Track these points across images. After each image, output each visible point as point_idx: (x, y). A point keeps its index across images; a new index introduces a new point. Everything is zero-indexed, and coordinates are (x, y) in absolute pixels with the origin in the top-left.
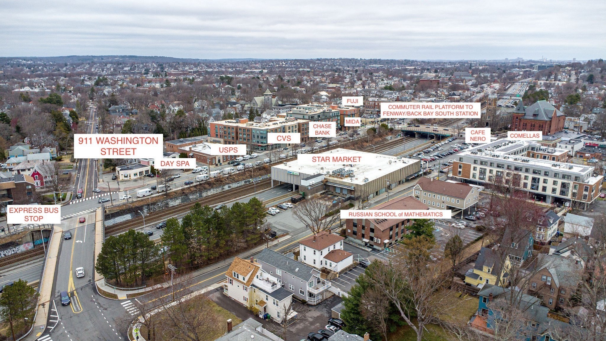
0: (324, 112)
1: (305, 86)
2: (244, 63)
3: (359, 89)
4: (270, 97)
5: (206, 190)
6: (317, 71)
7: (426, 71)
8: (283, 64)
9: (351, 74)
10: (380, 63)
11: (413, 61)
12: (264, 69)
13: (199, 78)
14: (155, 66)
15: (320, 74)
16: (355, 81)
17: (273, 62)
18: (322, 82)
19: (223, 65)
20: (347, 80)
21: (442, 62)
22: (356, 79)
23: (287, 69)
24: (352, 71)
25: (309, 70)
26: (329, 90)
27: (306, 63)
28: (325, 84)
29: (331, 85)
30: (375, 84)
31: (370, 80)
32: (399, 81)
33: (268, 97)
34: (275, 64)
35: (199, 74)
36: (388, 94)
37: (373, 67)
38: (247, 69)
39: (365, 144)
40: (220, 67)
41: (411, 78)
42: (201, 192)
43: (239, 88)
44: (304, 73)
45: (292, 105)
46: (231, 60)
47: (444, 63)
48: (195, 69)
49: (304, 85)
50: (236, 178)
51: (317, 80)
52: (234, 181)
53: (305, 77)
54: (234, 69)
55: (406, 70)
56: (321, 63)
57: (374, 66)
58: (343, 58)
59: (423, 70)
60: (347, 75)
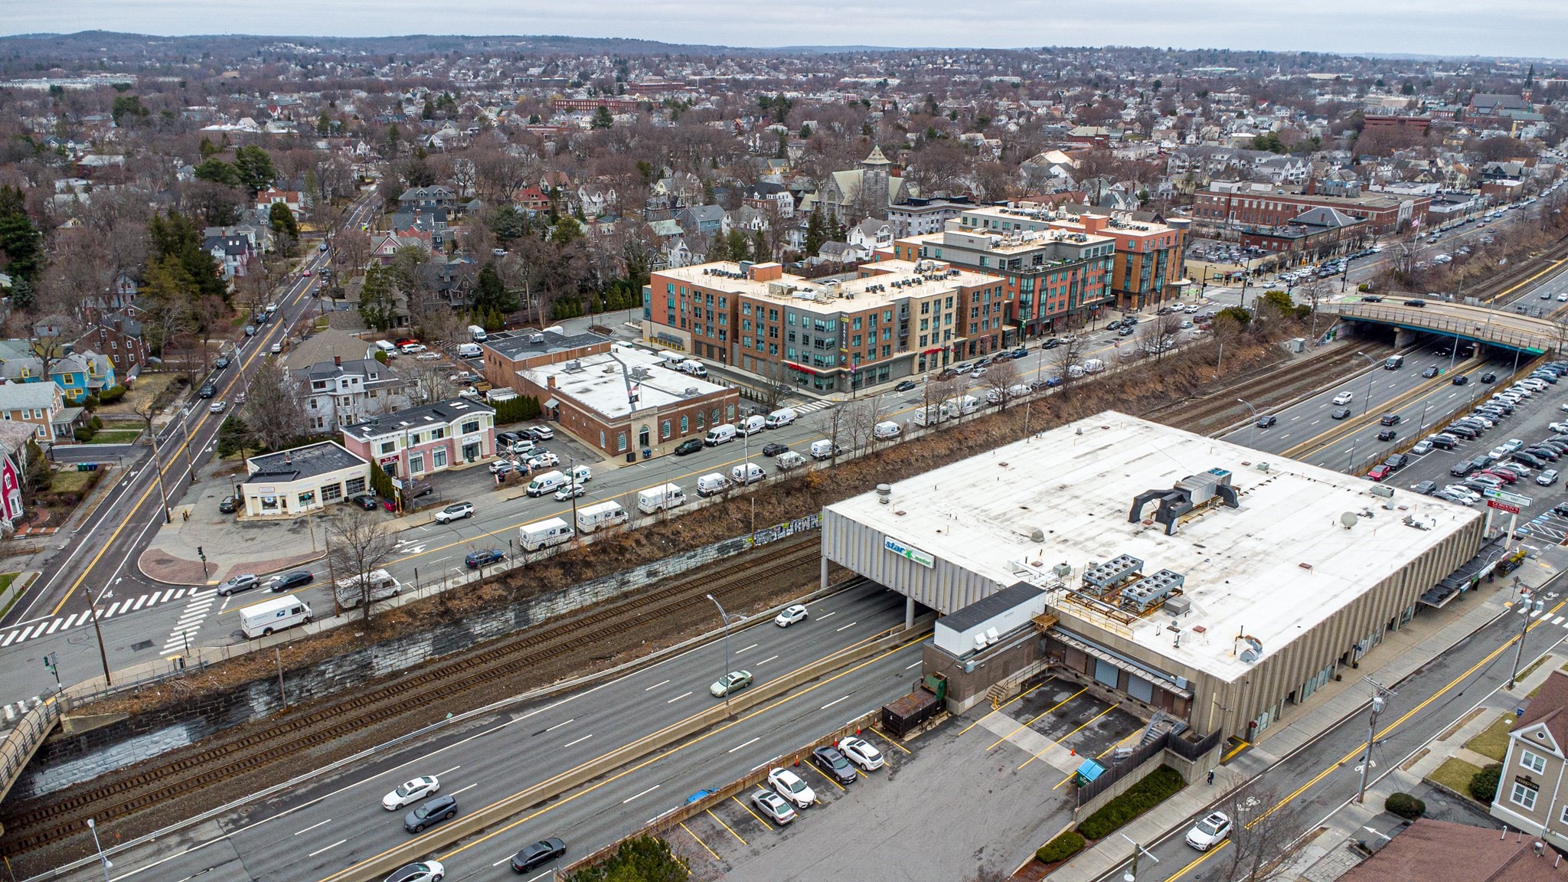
0: (1058, 243)
1: (1000, 132)
2: (841, 59)
3: (1166, 144)
4: (883, 174)
5: (548, 590)
6: (1039, 84)
7: (1373, 88)
8: (945, 63)
9: (1142, 96)
10: (1225, 60)
11: (1326, 58)
12: (892, 75)
13: (708, 99)
14: (608, 63)
15: (1050, 94)
16: (1154, 117)
17: (918, 58)
18: (1052, 119)
19: (783, 62)
20: (1130, 114)
21: (1417, 63)
22: (1155, 111)
23: (957, 78)
24: (1144, 84)
25: (1016, 79)
26: (1074, 144)
27: (1010, 59)
28: (1063, 124)
29: (1080, 131)
30: (1217, 129)
31: (1202, 115)
32: (1291, 119)
33: (877, 175)
34: (923, 62)
35: (712, 86)
36: (1267, 164)
37: (1205, 73)
38: (844, 75)
39: (1204, 371)
40: (776, 68)
41: (1332, 110)
42: (523, 600)
43: (805, 133)
44: (1003, 90)
45: (952, 201)
46: (810, 49)
47: (1425, 63)
48: (707, 75)
49: (997, 128)
50: (686, 535)
51: (1039, 111)
52: (677, 546)
53: (1004, 104)
54: (810, 76)
55: (1309, 82)
56: (1052, 60)
57: (1208, 69)
58: (1117, 45)
59: (1363, 86)
60: (1128, 96)
